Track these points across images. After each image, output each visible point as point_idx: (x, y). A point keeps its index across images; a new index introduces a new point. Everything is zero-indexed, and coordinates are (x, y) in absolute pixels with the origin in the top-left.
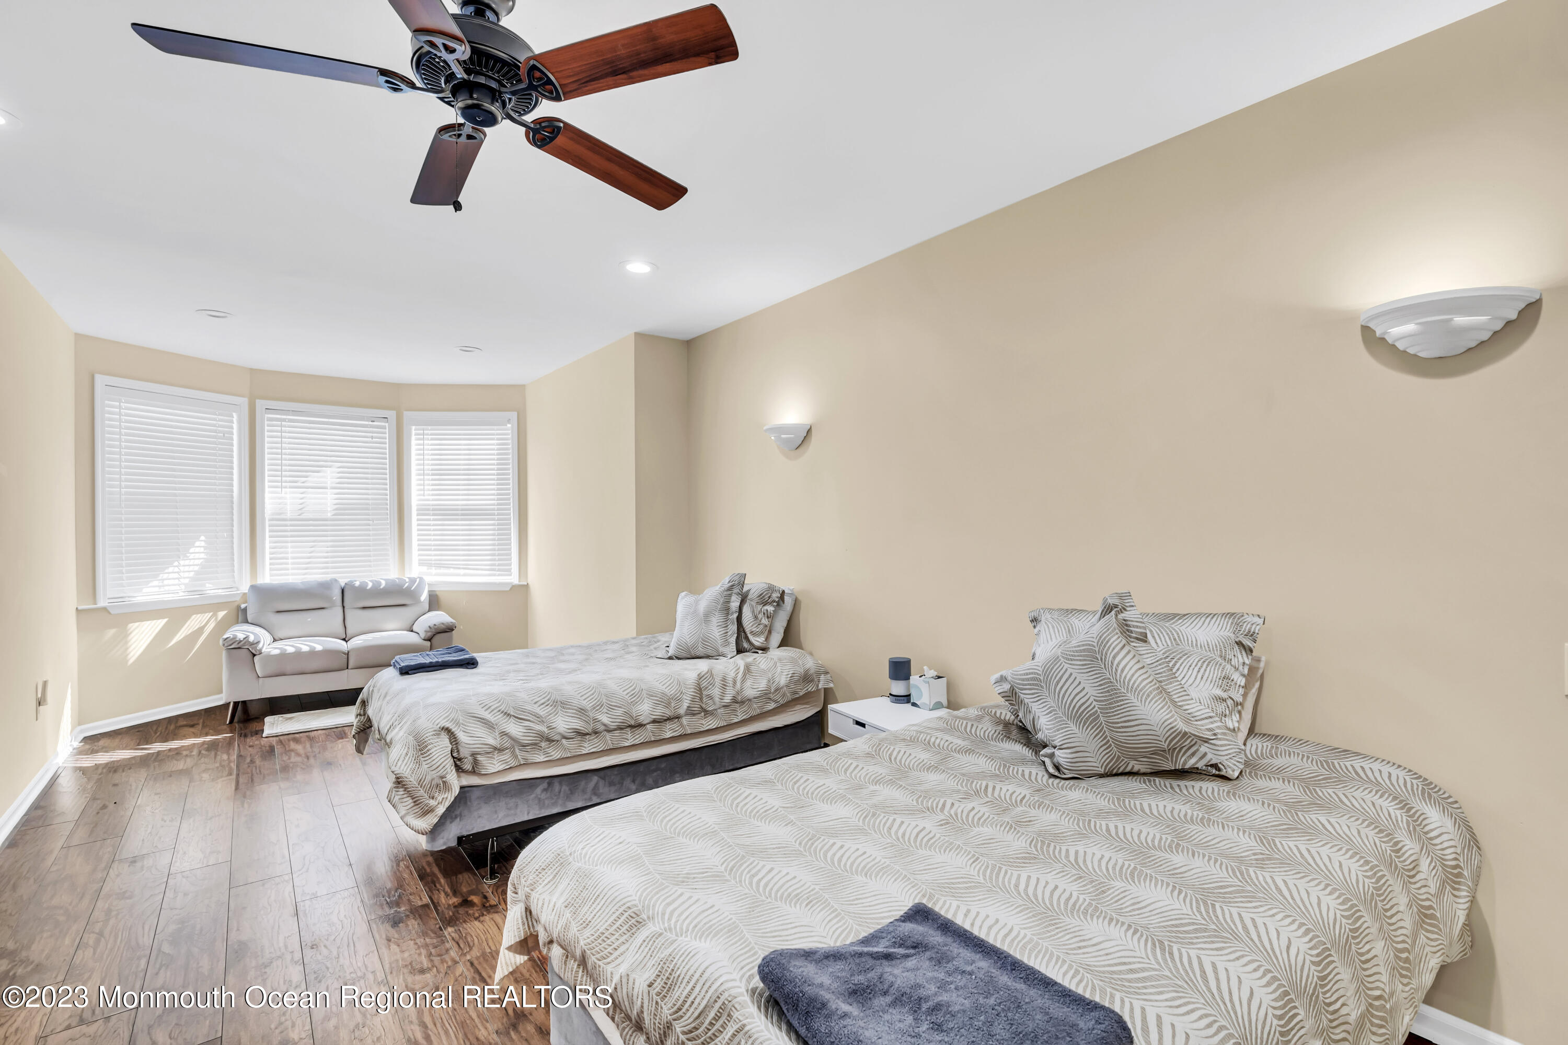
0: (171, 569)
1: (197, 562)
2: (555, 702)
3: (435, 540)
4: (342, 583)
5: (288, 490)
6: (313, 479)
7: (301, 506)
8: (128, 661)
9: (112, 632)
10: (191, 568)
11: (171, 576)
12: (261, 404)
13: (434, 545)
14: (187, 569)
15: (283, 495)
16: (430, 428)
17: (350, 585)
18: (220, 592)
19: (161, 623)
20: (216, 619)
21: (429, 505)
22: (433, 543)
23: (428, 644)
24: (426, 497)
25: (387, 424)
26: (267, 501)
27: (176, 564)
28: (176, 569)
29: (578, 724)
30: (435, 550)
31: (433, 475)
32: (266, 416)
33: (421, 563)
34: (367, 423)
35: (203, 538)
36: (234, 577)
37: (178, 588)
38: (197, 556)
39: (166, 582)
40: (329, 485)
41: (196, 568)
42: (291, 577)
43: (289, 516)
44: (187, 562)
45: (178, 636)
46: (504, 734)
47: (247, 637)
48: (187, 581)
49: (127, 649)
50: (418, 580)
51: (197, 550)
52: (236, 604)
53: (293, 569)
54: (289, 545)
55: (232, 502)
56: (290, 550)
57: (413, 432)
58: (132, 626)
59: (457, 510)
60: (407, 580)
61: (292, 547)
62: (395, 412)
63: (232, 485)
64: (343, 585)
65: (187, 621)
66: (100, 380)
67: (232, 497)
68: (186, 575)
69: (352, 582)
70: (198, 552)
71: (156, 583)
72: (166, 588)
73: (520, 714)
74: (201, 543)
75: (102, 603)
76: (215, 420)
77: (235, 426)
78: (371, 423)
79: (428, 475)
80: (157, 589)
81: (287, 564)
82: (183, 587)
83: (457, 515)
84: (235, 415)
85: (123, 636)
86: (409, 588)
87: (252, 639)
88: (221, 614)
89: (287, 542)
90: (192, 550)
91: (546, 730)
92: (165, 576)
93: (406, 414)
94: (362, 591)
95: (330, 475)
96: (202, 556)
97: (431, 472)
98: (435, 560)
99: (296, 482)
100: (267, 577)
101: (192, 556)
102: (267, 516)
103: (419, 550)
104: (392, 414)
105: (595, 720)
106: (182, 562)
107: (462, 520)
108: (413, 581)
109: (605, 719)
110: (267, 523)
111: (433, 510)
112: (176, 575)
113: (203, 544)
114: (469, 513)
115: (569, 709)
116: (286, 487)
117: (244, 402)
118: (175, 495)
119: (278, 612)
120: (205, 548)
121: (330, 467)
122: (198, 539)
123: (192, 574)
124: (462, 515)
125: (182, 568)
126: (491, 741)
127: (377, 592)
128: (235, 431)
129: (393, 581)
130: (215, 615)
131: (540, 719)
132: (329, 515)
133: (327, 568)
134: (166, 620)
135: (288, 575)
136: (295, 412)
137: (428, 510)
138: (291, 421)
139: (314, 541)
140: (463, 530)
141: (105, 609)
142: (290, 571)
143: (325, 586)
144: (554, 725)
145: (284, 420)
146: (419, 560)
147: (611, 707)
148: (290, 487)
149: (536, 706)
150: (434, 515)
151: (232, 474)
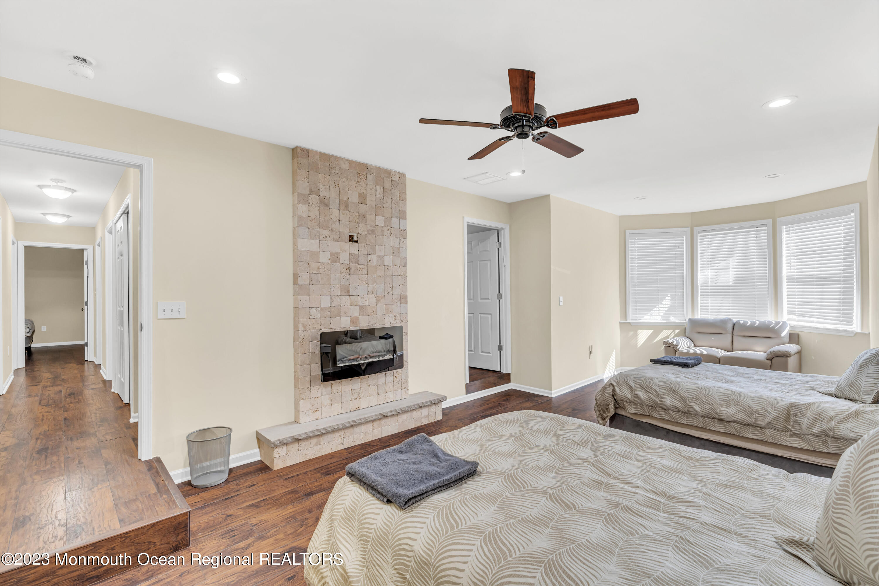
0: (655, 309)
1: (667, 306)
2: (671, 389)
3: (798, 298)
4: (735, 320)
5: (710, 271)
6: (723, 264)
7: (716, 279)
8: (637, 346)
9: (631, 333)
10: (664, 309)
11: (656, 312)
12: (696, 229)
13: (798, 302)
14: (662, 309)
15: (707, 274)
16: (795, 225)
17: (738, 322)
18: (677, 321)
19: (650, 332)
20: (675, 333)
21: (794, 276)
22: (797, 300)
23: (769, 362)
24: (791, 271)
25: (766, 228)
26: (699, 277)
27: (658, 306)
28: (658, 309)
29: (678, 404)
30: (798, 305)
31: (797, 256)
32: (699, 235)
33: (789, 313)
34: (754, 229)
35: (669, 295)
36: (684, 314)
37: (658, 317)
38: (667, 303)
39: (653, 314)
40: (731, 267)
41: (666, 309)
42: (710, 316)
43: (710, 284)
44: (662, 306)
45: (658, 338)
46: (636, 396)
47: (673, 342)
48: (662, 314)
49: (637, 341)
50: (781, 323)
51: (667, 301)
52: (684, 327)
53: (711, 312)
54: (710, 299)
55: (683, 278)
56: (710, 302)
57: (785, 230)
58: (639, 331)
59: (813, 278)
60: (774, 322)
61: (711, 301)
62: (771, 220)
63: (683, 270)
64: (735, 322)
65: (661, 333)
66: (627, 232)
67: (683, 276)
68: (662, 312)
69: (739, 321)
70: (667, 302)
71: (649, 314)
72: (653, 317)
73: (648, 389)
74: (668, 298)
75: (628, 321)
76: (675, 240)
77: (684, 242)
78: (756, 229)
79: (794, 256)
80: (649, 317)
81: (708, 309)
82: (660, 317)
83: (813, 281)
84: (684, 237)
85: (636, 335)
86: (774, 327)
87: (675, 343)
88: (677, 331)
89: (709, 298)
90: (664, 301)
91: (658, 401)
92: (653, 312)
93: (778, 219)
94: (744, 327)
95: (732, 262)
96: (669, 303)
97: (795, 254)
98: (798, 311)
99: (713, 267)
100: (699, 316)
101: (664, 303)
102: (699, 285)
103: (788, 304)
104: (769, 222)
105: (690, 406)
106: (660, 306)
107: (816, 285)
108: (777, 323)
109: (697, 408)
110: (699, 288)
111: (797, 279)
112: (658, 312)
113: (669, 298)
114: (822, 280)
115: (676, 395)
116: (708, 270)
117: (688, 230)
118: (657, 276)
119: (699, 333)
120: (670, 300)
121: (732, 257)
122: (667, 295)
123: (664, 311)
124: (816, 281)
125: (660, 309)
126: (630, 397)
127: (753, 328)
128: (684, 244)
129: (764, 322)
130: (674, 331)
131: (658, 395)
132: (731, 284)
133: (729, 312)
134: (653, 331)
135: (709, 315)
136: (713, 231)
137: (794, 279)
138: (711, 235)
139: (722, 298)
140: (816, 292)
141: (629, 323)
142: (710, 313)
143: (724, 322)
144: (663, 400)
145: (708, 235)
146: (788, 311)
147: (703, 402)
148: (711, 270)
149: (659, 388)
150: (797, 282)
151: (683, 265)
